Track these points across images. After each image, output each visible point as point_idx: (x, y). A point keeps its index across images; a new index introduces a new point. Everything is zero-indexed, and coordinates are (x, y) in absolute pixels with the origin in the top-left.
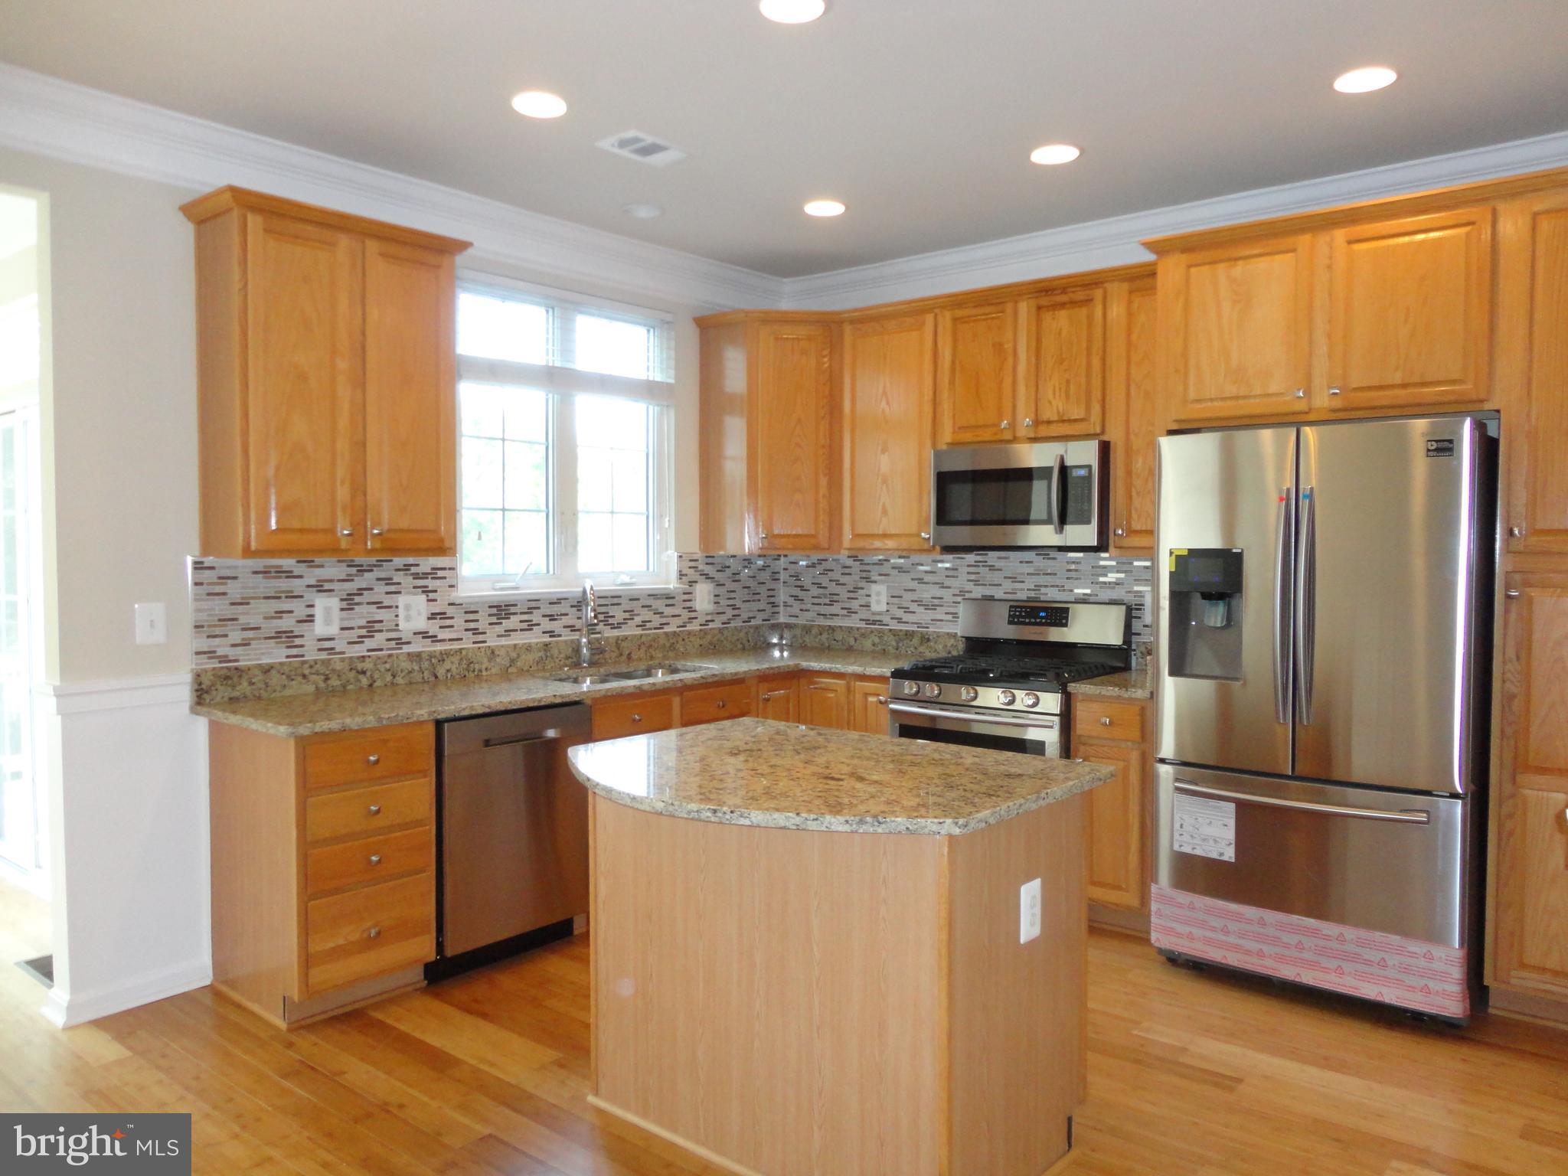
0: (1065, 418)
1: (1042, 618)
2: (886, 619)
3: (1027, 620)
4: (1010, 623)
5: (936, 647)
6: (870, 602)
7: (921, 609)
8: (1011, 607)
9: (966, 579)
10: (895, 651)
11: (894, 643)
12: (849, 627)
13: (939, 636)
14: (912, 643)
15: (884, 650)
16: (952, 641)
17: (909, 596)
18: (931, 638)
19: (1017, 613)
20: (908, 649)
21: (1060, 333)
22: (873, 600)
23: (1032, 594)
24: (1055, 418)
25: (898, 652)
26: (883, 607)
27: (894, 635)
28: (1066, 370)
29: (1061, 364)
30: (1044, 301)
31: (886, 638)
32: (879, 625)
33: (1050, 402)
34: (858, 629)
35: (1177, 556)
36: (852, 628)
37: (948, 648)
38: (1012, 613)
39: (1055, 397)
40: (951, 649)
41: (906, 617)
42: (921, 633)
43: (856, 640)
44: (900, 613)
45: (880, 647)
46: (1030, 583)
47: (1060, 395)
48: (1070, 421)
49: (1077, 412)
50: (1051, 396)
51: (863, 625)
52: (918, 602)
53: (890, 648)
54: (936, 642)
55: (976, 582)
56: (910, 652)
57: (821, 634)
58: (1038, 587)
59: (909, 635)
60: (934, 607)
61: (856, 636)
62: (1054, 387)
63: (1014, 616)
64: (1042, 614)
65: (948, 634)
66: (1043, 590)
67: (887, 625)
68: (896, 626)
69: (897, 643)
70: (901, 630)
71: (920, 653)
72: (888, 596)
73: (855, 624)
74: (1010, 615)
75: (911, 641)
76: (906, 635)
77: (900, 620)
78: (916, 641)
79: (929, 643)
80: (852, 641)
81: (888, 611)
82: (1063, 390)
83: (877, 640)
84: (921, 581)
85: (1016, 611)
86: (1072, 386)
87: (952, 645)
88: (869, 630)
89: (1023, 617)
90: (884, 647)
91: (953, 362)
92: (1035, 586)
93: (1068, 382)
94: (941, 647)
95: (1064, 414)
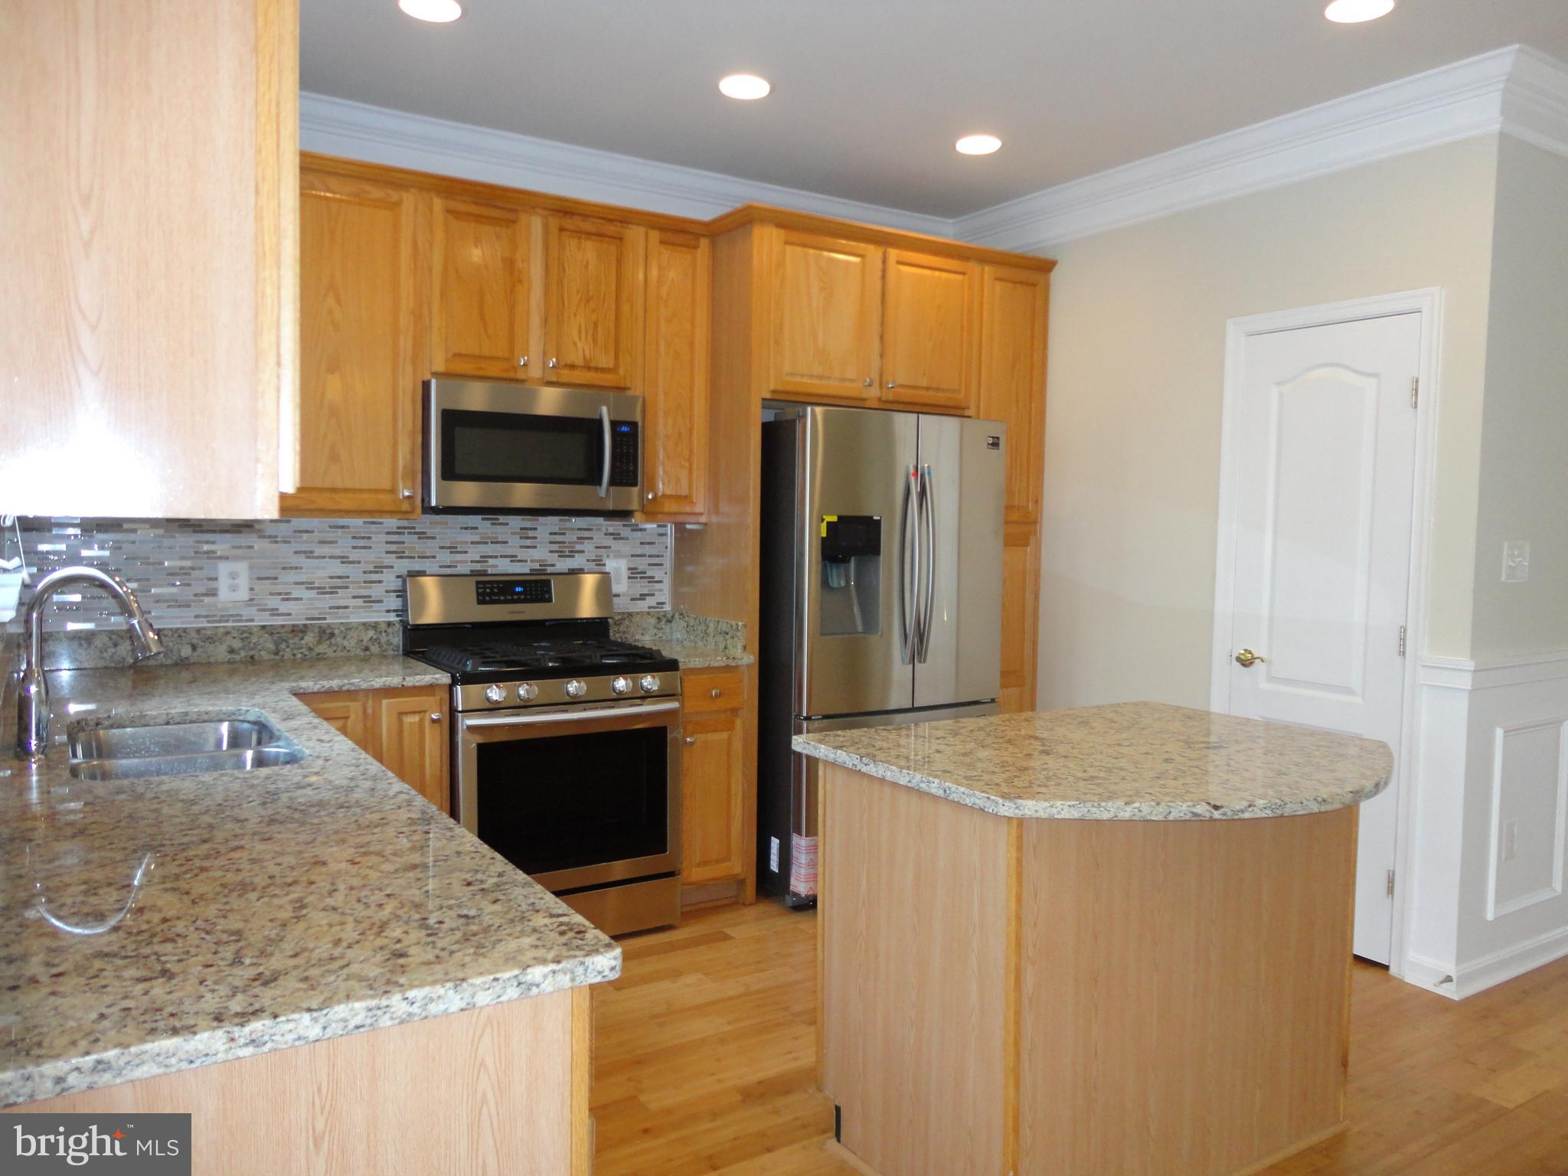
0: (593, 365)
1: (519, 593)
2: (246, 613)
3: (502, 598)
4: (480, 602)
5: (346, 643)
6: (216, 589)
7: (312, 594)
8: (478, 583)
9: (384, 550)
10: (272, 657)
11: (271, 646)
12: (178, 629)
13: (349, 628)
14: (303, 642)
15: (252, 657)
16: (371, 633)
17: (292, 577)
18: (336, 632)
19: (488, 590)
20: (295, 651)
21: (586, 267)
22: (223, 585)
23: (478, 567)
24: (580, 362)
25: (277, 657)
26: (243, 594)
27: (272, 634)
28: (594, 310)
29: (588, 301)
30: (569, 223)
31: (254, 640)
32: (234, 621)
33: (575, 344)
34: (198, 631)
35: (828, 523)
36: (185, 630)
37: (365, 643)
38: (480, 591)
39: (580, 339)
40: (370, 644)
41: (284, 607)
42: (320, 627)
43: (194, 647)
44: (274, 602)
45: (243, 653)
46: (474, 553)
47: (586, 338)
48: (597, 369)
49: (605, 360)
50: (576, 338)
51: (203, 624)
52: (309, 586)
53: (263, 653)
54: (344, 638)
55: (400, 555)
56: (299, 656)
57: (116, 645)
58: (484, 558)
59: (299, 631)
60: (333, 590)
61: (194, 641)
62: (580, 326)
63: (484, 594)
64: (519, 589)
65: (364, 624)
66: (491, 561)
67: (252, 620)
68: (269, 620)
69: (277, 644)
70: (283, 626)
71: (318, 654)
72: (250, 579)
73: (189, 623)
74: (478, 594)
75: (302, 638)
76: (293, 631)
77: (274, 612)
78: (310, 639)
79: (333, 640)
80: (186, 651)
81: (252, 600)
82: (590, 332)
83: (237, 644)
84: (309, 554)
85: (485, 588)
86: (600, 330)
87: (371, 638)
88: (222, 630)
89: (495, 594)
90: (251, 653)
91: (445, 268)
92: (482, 557)
93: (596, 325)
94: (353, 642)
95: (590, 360)
